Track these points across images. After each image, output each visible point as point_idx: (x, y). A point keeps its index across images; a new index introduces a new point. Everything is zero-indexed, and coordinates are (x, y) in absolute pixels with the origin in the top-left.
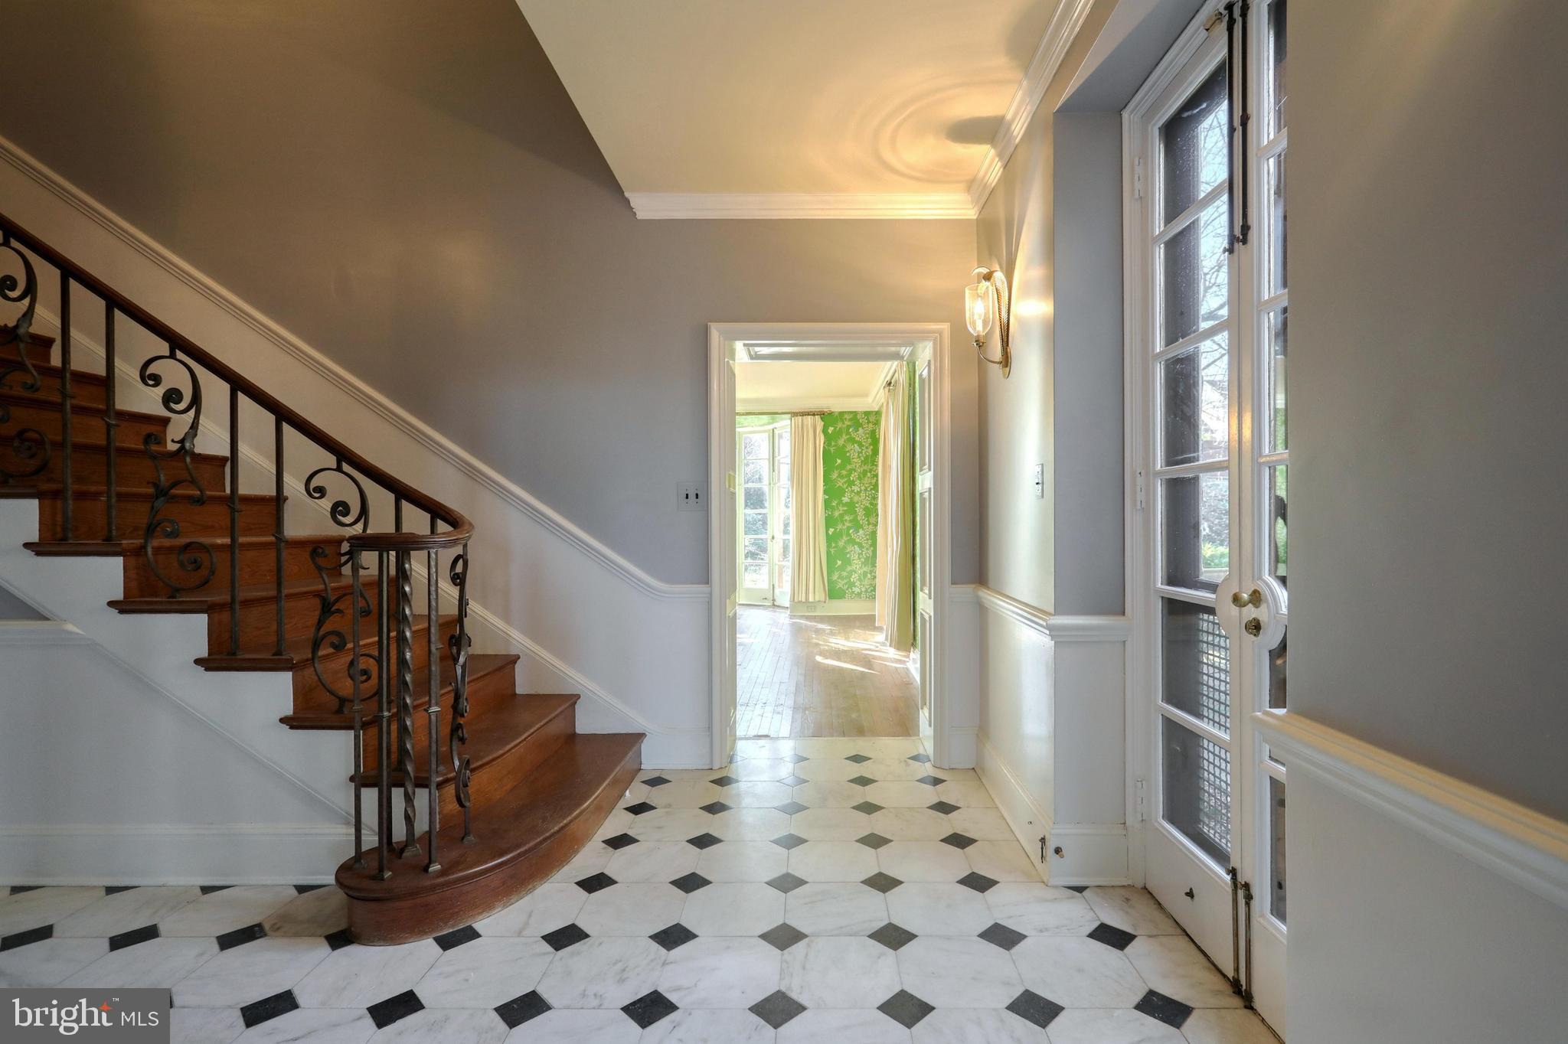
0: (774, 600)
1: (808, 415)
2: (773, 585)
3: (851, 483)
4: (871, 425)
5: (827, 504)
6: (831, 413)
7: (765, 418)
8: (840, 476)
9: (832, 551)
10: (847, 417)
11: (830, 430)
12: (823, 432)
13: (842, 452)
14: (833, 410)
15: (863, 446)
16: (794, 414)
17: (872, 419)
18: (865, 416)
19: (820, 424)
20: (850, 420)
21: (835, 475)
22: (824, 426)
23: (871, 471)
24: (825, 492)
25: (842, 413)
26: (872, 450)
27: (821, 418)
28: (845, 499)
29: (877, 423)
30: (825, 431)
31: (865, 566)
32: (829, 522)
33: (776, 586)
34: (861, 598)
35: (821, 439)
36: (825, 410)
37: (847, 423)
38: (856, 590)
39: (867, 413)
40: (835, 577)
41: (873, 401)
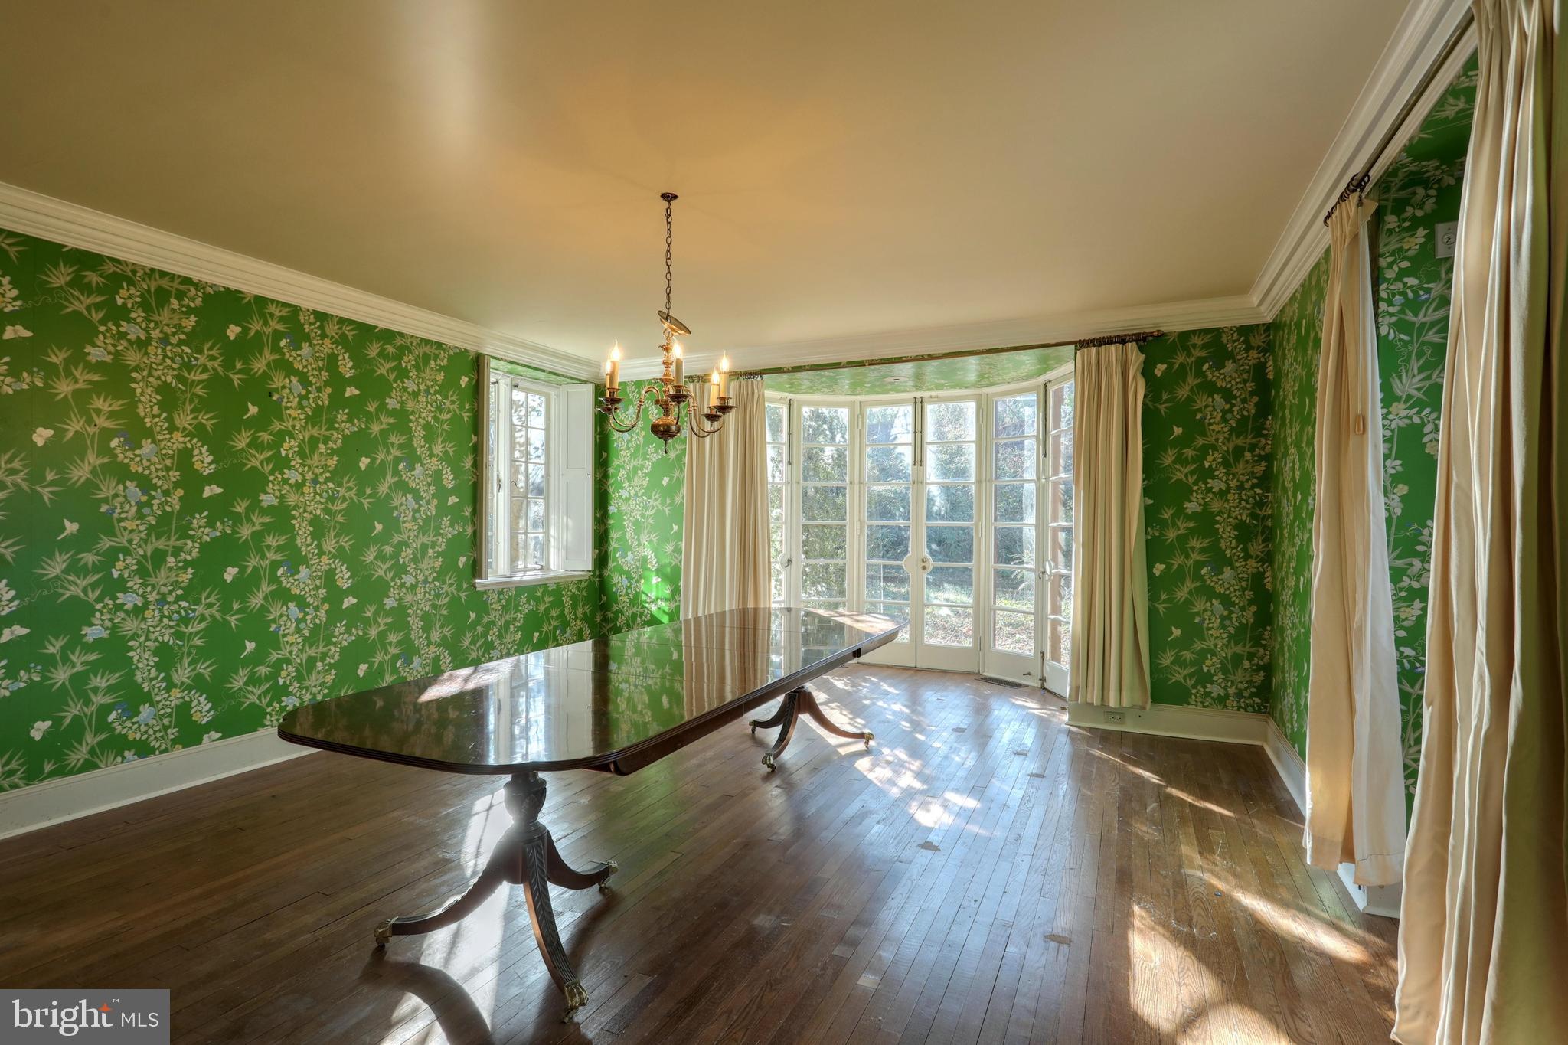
0: (1043, 679)
1: (1111, 343)
2: (1043, 653)
3: (1205, 474)
4: (1253, 354)
5: (1150, 516)
6: (1161, 336)
7: (1028, 359)
8: (1180, 460)
9: (1161, 608)
10: (1196, 340)
11: (1160, 369)
12: (1143, 373)
13: (1184, 412)
14: (1165, 329)
15: (1235, 397)
16: (1082, 344)
17: (1257, 340)
18: (1240, 335)
19: (1136, 358)
20: (1204, 346)
21: (1168, 459)
22: (1145, 361)
23: (1252, 448)
24: (1146, 492)
25: (1185, 336)
26: (1256, 404)
27: (1140, 347)
28: (1192, 507)
29: (1268, 348)
30: (1147, 372)
31: (1236, 644)
32: (1154, 550)
33: (1048, 655)
34: (1225, 707)
35: (1138, 390)
36: (1147, 331)
37: (1197, 353)
38: (1215, 690)
39: (1245, 331)
40: (1167, 660)
41: (1260, 304)
